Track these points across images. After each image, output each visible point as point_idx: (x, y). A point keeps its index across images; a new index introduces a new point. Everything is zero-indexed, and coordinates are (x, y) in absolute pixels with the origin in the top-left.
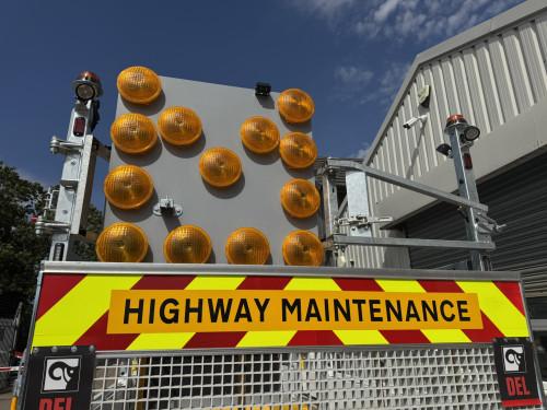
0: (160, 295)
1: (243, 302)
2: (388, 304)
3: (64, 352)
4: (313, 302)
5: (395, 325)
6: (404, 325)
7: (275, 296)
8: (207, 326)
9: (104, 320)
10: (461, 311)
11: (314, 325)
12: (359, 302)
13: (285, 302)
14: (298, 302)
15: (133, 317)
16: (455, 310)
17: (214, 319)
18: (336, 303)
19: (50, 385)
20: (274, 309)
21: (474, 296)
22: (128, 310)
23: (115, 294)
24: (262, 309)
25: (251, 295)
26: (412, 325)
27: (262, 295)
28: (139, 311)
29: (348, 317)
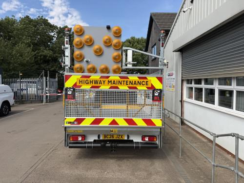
0: (85, 79)
1: (100, 81)
2: (130, 82)
3: (70, 88)
4: (114, 81)
5: (131, 85)
6: (133, 86)
7: (107, 80)
8: (94, 85)
9: (76, 83)
11: (114, 85)
12: (124, 81)
14: (111, 81)
16: (145, 83)
17: (95, 83)
18: (119, 81)
19: (69, 93)
20: (106, 82)
21: (150, 80)
22: (80, 82)
23: (77, 79)
24: (104, 82)
25: (102, 80)
26: (135, 86)
27: (104, 80)
28: (82, 82)
29: (121, 84)
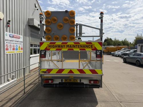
1: (62, 45)
4: (70, 45)
5: (81, 48)
9: (47, 47)
10: (91, 46)
11: (70, 48)
12: (77, 45)
13: (67, 45)
15: (50, 47)
17: (58, 47)
18: (74, 46)
19: (42, 54)
20: (66, 46)
21: (94, 44)
24: (64, 46)
